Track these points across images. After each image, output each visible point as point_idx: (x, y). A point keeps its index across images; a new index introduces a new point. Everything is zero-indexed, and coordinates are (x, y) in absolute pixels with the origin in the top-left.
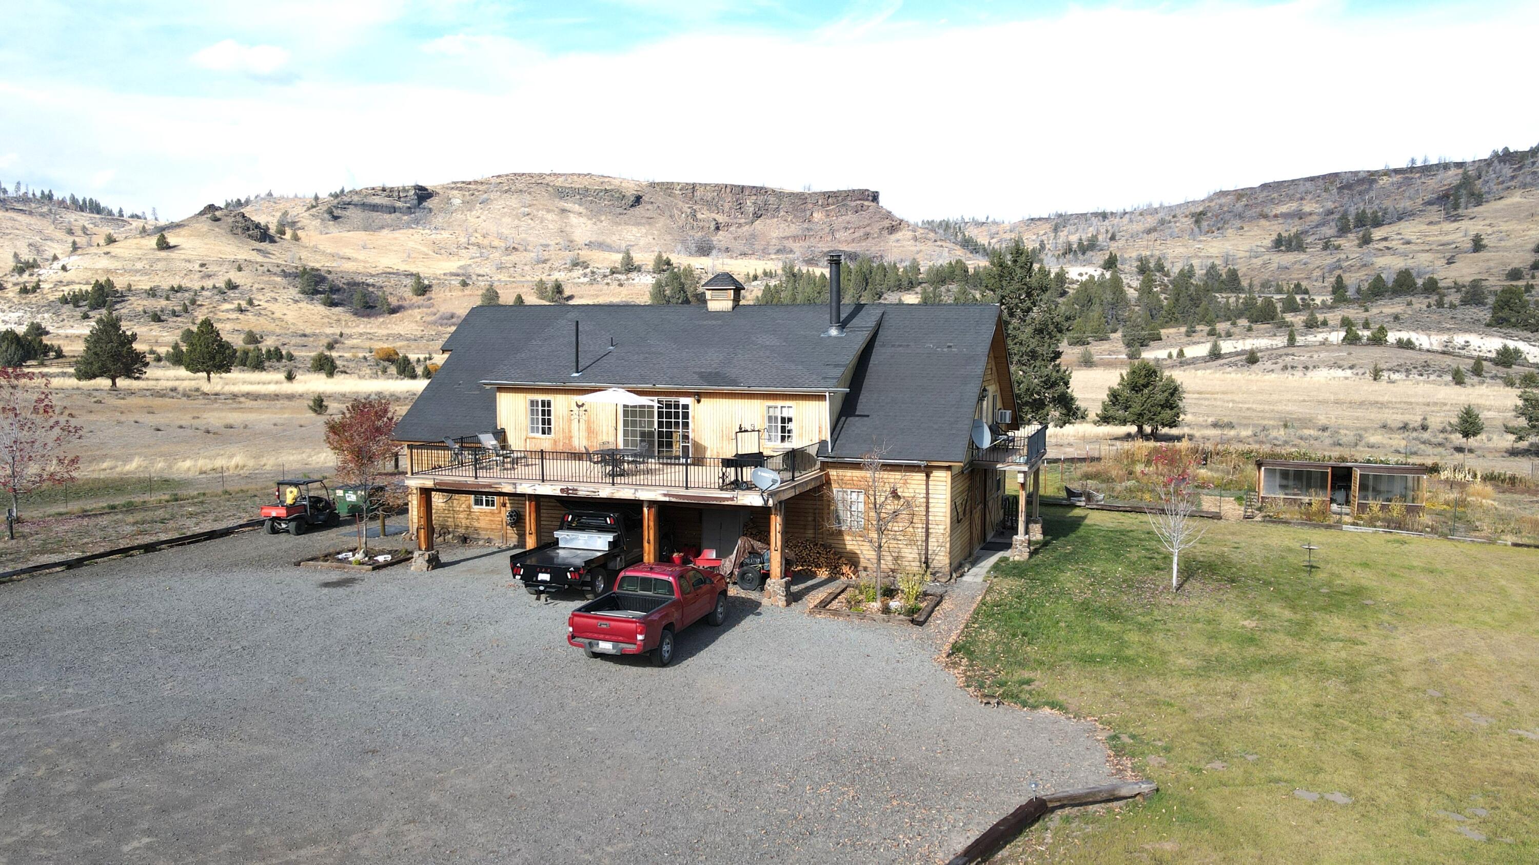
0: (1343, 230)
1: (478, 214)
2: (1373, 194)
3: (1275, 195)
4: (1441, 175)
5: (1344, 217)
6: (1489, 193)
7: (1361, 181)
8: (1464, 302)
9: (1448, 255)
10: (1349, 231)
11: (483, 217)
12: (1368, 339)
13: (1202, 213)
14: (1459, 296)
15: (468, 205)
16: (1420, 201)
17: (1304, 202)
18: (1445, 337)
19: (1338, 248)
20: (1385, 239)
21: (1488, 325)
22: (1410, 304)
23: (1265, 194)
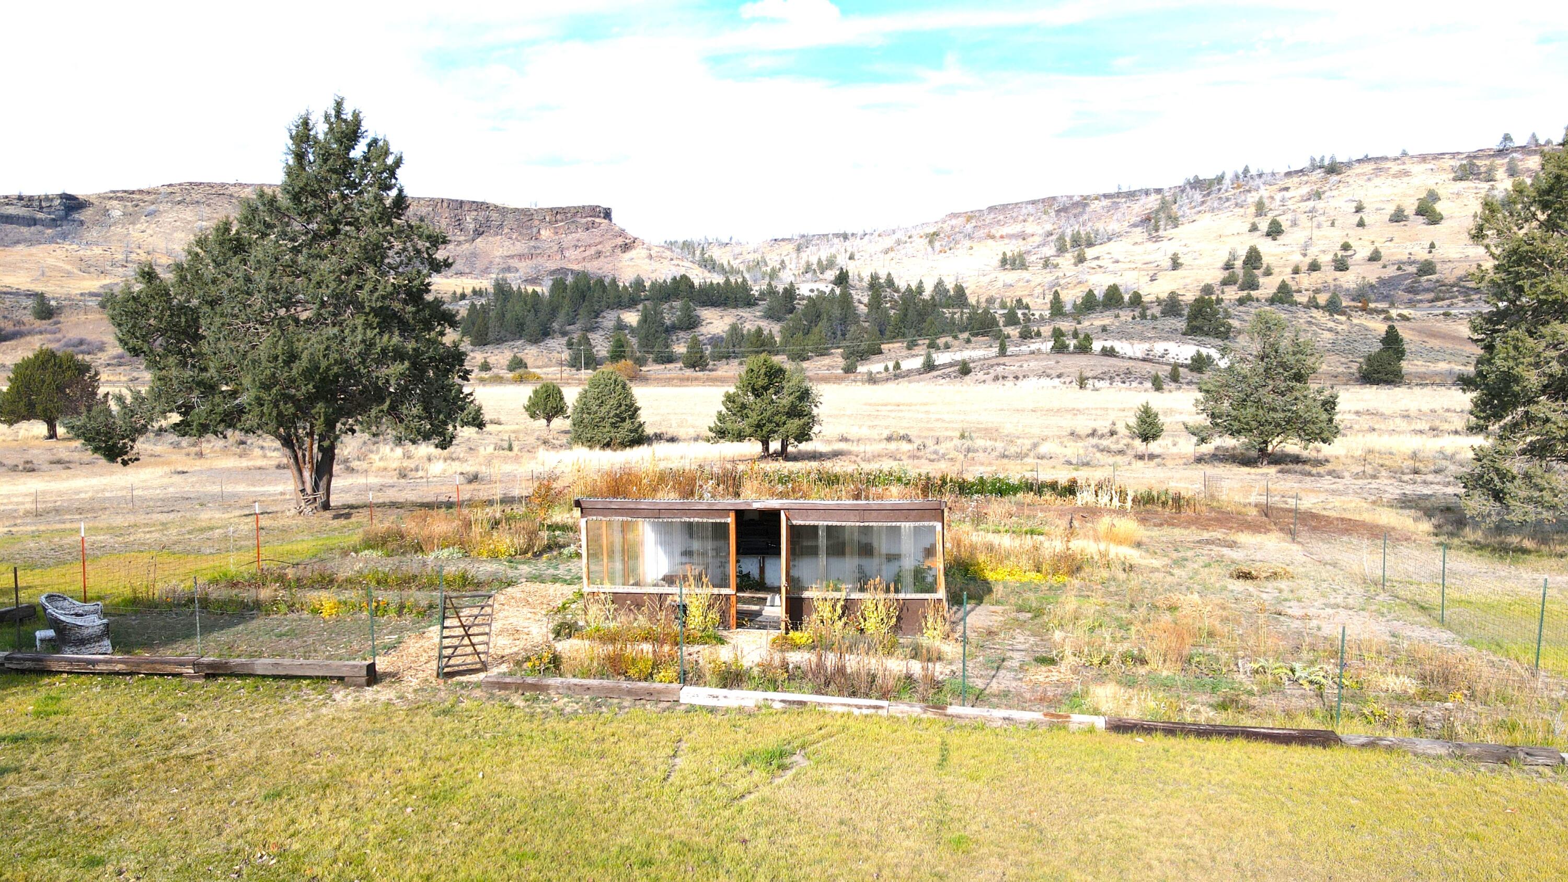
0: (1062, 250)
1: (143, 228)
2: (1086, 217)
3: (1001, 217)
4: (1144, 199)
5: (1061, 238)
6: (1183, 216)
7: (1075, 205)
8: (1165, 313)
9: (1151, 273)
10: (1067, 251)
11: (149, 231)
12: (1075, 347)
13: (936, 234)
14: (1159, 308)
15: (130, 217)
16: (1126, 224)
17: (1027, 224)
18: (1146, 346)
19: (1056, 266)
20: (1098, 258)
21: (1184, 334)
22: (1117, 316)
23: (992, 216)
